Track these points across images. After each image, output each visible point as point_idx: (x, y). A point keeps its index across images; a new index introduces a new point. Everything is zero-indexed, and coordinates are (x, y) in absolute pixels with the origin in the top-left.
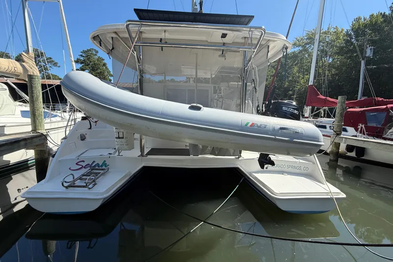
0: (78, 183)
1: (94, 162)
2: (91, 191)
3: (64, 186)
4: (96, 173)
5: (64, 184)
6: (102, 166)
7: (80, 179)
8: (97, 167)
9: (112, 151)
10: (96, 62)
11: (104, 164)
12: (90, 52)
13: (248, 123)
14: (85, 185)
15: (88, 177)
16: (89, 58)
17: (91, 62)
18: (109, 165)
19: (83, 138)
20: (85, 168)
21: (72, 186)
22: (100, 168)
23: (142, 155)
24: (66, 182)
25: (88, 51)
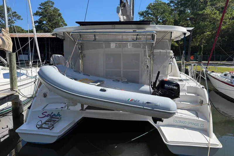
0: (44, 126)
1: (52, 113)
2: (51, 131)
3: (37, 127)
4: (54, 120)
5: (37, 126)
6: (57, 116)
7: (45, 123)
8: (54, 117)
9: (63, 105)
10: (52, 13)
11: (59, 114)
12: (48, 4)
13: (129, 99)
14: (48, 127)
15: (50, 123)
16: (46, 10)
17: (48, 13)
18: (61, 115)
19: (45, 96)
20: (47, 116)
21: (41, 127)
22: (56, 117)
23: (82, 109)
24: (38, 125)
25: (46, 3)
